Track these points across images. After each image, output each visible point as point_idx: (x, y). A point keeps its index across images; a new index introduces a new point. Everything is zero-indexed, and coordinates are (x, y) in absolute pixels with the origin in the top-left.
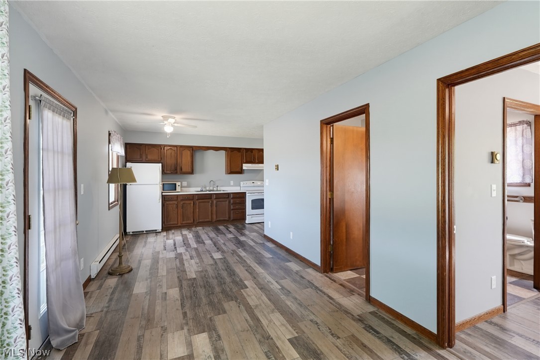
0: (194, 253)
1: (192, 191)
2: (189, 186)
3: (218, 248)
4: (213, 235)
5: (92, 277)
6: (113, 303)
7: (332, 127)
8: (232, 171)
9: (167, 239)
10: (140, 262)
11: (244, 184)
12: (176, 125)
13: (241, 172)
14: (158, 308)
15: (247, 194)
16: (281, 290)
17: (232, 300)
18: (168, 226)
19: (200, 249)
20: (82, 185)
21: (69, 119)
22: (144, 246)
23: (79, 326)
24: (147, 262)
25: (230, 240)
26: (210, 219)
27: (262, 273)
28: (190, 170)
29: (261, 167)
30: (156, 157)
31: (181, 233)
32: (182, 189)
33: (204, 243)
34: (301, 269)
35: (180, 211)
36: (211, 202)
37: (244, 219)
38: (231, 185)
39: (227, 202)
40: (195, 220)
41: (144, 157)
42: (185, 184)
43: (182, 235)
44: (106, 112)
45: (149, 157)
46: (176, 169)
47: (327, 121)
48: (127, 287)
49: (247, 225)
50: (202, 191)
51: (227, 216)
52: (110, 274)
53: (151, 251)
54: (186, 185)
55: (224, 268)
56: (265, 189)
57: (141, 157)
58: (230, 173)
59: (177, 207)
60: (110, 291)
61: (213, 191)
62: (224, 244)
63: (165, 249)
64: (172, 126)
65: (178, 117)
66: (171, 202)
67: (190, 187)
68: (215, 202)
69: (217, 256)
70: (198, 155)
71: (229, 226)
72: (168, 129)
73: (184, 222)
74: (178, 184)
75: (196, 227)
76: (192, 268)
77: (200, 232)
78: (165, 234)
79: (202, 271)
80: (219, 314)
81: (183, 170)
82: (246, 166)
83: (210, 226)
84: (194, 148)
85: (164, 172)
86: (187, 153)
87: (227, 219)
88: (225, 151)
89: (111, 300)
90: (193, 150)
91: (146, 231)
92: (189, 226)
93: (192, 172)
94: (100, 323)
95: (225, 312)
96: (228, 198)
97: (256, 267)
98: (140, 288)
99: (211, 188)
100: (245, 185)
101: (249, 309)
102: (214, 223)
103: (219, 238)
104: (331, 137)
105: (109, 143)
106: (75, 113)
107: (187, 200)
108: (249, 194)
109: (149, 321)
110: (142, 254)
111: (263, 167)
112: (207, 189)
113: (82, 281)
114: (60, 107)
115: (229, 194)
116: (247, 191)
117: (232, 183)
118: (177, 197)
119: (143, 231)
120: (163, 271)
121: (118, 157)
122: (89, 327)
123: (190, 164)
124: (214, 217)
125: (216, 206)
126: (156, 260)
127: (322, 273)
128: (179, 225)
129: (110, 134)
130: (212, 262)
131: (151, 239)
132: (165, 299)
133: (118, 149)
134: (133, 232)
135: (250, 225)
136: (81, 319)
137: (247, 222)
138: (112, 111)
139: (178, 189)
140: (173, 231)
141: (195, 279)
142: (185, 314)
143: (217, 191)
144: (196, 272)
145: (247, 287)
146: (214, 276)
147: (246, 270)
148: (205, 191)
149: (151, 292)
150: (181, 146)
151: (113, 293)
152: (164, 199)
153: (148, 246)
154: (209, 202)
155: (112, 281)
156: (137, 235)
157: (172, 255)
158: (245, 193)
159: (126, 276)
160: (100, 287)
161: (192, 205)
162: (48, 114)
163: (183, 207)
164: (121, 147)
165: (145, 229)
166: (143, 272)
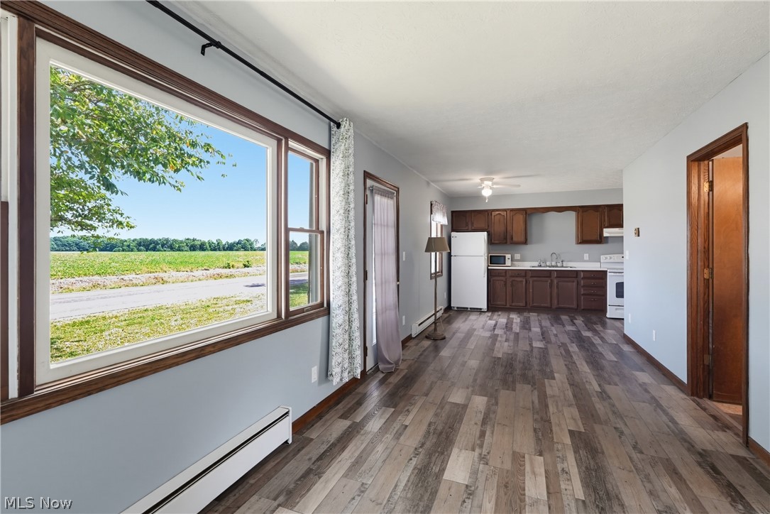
0: (512, 337)
1: (527, 266)
2: (522, 260)
3: (544, 338)
4: (546, 323)
5: (413, 336)
6: (423, 357)
7: (711, 163)
8: (584, 239)
9: (490, 319)
10: (454, 334)
11: (606, 258)
12: (494, 186)
13: (601, 240)
14: (455, 370)
15: (608, 274)
16: (599, 394)
17: (529, 384)
18: (493, 307)
19: (521, 336)
20: (404, 253)
21: (392, 198)
22: (465, 321)
23: (397, 363)
24: (460, 335)
25: (567, 333)
26: (549, 305)
27: (585, 372)
28: (523, 239)
29: (620, 233)
30: (483, 225)
31: (508, 316)
32: (514, 263)
33: (530, 330)
34: (654, 382)
35: (509, 289)
36: (549, 281)
37: (604, 310)
38: (585, 260)
39: (575, 284)
40: (528, 303)
41: (470, 226)
42: (517, 256)
43: (508, 318)
44: (428, 183)
45: (475, 226)
46: (506, 239)
47: (697, 156)
48: (437, 349)
49: (608, 320)
50: (540, 266)
51: (575, 303)
52: (427, 337)
53: (468, 327)
54: (519, 258)
55: (538, 356)
56: (625, 266)
57: (467, 225)
58: (580, 243)
59: (505, 285)
60: (423, 349)
61: (557, 266)
62: (556, 335)
63: (483, 328)
64: (491, 188)
65: (497, 178)
66: (498, 278)
67: (524, 261)
68: (555, 282)
69: (538, 344)
70: (535, 221)
71: (576, 317)
72: (487, 193)
73: (513, 304)
74: (508, 256)
75: (529, 312)
76: (503, 348)
77: (532, 318)
78: (489, 314)
79: (511, 354)
80: (508, 389)
81: (514, 239)
82: (607, 232)
83: (548, 314)
84: (528, 212)
85: (491, 242)
86: (520, 217)
87: (574, 306)
88: (574, 213)
89: (421, 355)
90: (528, 213)
91: (471, 308)
92: (519, 310)
93: (525, 242)
94: (410, 366)
95: (514, 390)
96: (577, 277)
97: (582, 364)
98: (445, 353)
99: (554, 264)
100: (607, 261)
101: (543, 397)
102: (555, 310)
103: (553, 328)
104: (711, 179)
105: (431, 213)
106: (398, 192)
107: (517, 276)
108: (612, 274)
109: (443, 375)
110: (459, 328)
111: (622, 233)
112: (548, 264)
113: (402, 338)
114: (388, 191)
115: (577, 272)
116: (608, 269)
117: (586, 256)
118: (506, 273)
119: (467, 308)
120: (472, 345)
121: (442, 226)
122: (402, 366)
123: (523, 233)
124: (555, 302)
125: (557, 287)
126: (469, 334)
127: (688, 396)
128: (508, 306)
129: (431, 205)
130: (528, 348)
131: (473, 317)
132: (464, 366)
133: (440, 219)
134: (457, 308)
135: (612, 321)
136: (399, 360)
137: (608, 316)
138: (433, 182)
139: (508, 262)
140: (500, 313)
141: (500, 358)
142: (475, 380)
143: (562, 267)
144: (503, 353)
145: (553, 378)
146: (522, 361)
147: (566, 365)
148: (544, 267)
149: (454, 357)
150: (512, 210)
151: (425, 351)
152: (490, 273)
153: (467, 322)
154: (547, 281)
155: (427, 343)
156: (462, 310)
157: (488, 334)
158: (606, 271)
159: (439, 341)
160: (417, 345)
161: (524, 283)
162: (378, 198)
163: (512, 285)
164: (444, 216)
165: (469, 306)
166: (453, 343)
